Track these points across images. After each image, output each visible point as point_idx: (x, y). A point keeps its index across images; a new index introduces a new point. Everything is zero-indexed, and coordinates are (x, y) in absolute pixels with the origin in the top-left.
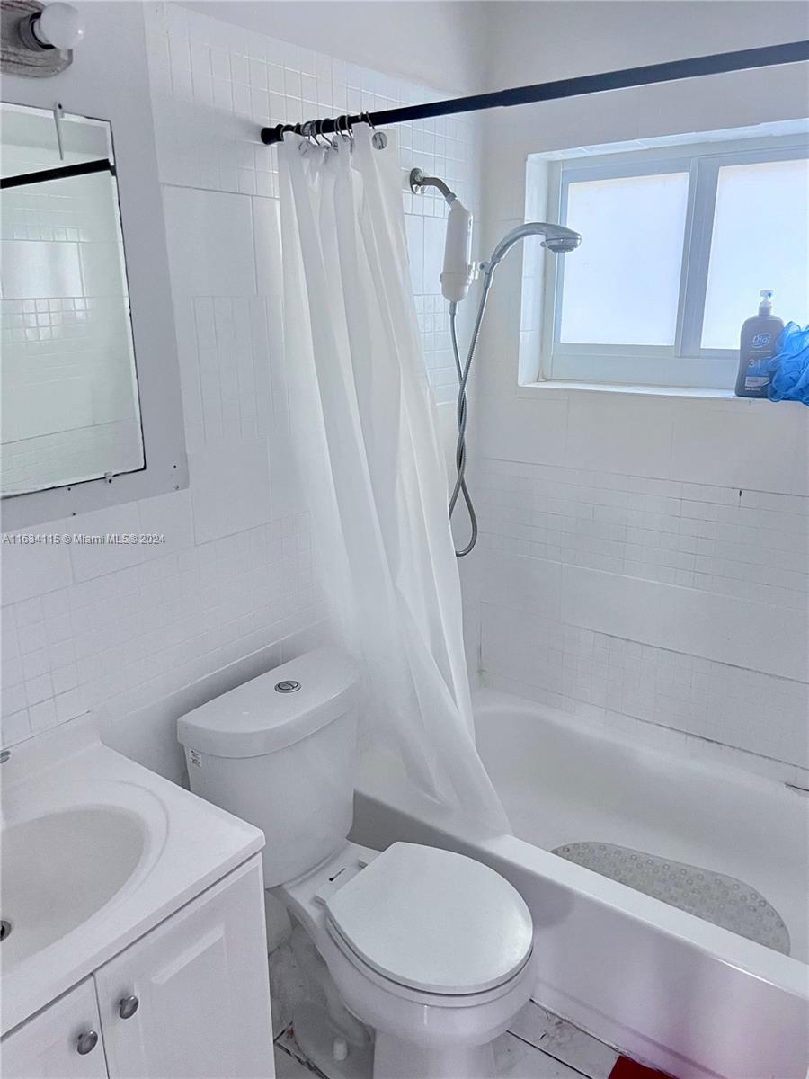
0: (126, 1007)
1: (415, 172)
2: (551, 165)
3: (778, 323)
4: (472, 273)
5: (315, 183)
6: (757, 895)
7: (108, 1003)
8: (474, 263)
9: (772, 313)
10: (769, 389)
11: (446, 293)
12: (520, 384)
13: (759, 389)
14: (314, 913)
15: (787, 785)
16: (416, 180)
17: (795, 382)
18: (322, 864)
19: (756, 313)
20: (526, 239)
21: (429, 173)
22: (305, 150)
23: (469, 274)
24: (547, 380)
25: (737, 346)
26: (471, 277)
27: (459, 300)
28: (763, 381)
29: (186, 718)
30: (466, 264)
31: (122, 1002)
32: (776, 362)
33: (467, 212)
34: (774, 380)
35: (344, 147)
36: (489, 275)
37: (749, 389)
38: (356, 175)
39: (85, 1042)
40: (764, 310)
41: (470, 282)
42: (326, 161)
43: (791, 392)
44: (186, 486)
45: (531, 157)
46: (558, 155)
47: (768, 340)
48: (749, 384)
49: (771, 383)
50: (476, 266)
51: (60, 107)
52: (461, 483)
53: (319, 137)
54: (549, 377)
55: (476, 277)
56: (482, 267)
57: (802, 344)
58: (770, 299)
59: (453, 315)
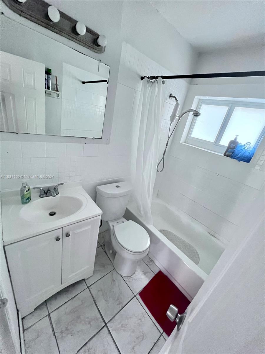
0: (67, 235)
1: (171, 94)
2: (200, 99)
3: (237, 142)
5: (149, 90)
6: (196, 251)
7: (64, 233)
10: (231, 156)
11: (170, 120)
12: (180, 142)
14: (112, 227)
15: (209, 233)
16: (171, 96)
17: (237, 155)
18: (116, 219)
19: (233, 139)
20: (190, 112)
21: (173, 95)
22: (148, 82)
24: (186, 143)
25: (227, 145)
26: (176, 118)
27: (173, 122)
28: (230, 154)
29: (98, 187)
30: (176, 115)
31: (67, 234)
32: (235, 150)
33: (179, 105)
35: (156, 82)
36: (180, 118)
38: (157, 89)
39: (58, 239)
40: (236, 139)
42: (152, 85)
43: (236, 157)
44: (109, 144)
45: (196, 97)
46: (202, 98)
47: (234, 145)
48: (227, 154)
49: (232, 154)
51: (100, 60)
52: (163, 158)
53: (152, 80)
54: (186, 142)
56: (179, 116)
57: (241, 148)
58: (237, 137)
59: (171, 125)
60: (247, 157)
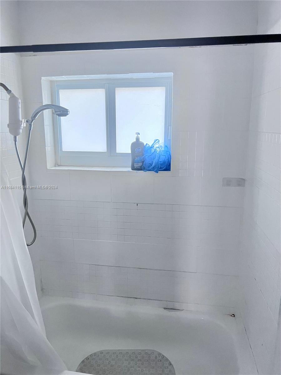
2: (52, 82)
3: (142, 144)
4: (23, 124)
6: (160, 354)
8: (23, 120)
9: (141, 140)
10: (143, 167)
11: (11, 132)
12: (48, 168)
13: (139, 168)
15: (165, 308)
17: (152, 165)
19: (135, 140)
20: (44, 111)
23: (21, 124)
24: (59, 166)
25: (130, 152)
27: (18, 135)
28: (140, 164)
30: (20, 120)
32: (144, 158)
33: (18, 98)
34: (144, 164)
36: (31, 125)
37: (136, 167)
40: (138, 139)
41: (22, 128)
43: (150, 168)
45: (43, 78)
46: (54, 78)
47: (140, 150)
49: (143, 165)
50: (24, 121)
52: (27, 214)
55: (25, 126)
56: (27, 121)
57: (151, 151)
58: (139, 135)
59: (15, 141)
60: (164, 162)
